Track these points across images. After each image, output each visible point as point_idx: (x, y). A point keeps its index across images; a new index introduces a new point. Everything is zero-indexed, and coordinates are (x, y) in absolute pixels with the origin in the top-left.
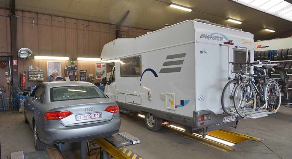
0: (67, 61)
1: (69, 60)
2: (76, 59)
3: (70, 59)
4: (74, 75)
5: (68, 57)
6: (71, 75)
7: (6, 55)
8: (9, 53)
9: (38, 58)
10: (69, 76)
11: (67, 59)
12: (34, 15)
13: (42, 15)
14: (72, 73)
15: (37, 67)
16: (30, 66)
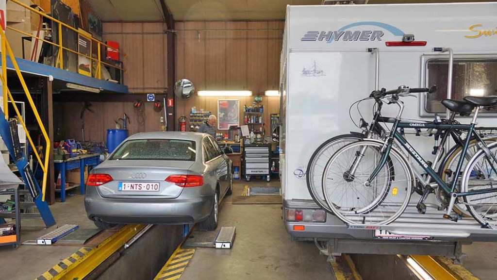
0: (249, 98)
1: (250, 96)
2: (263, 94)
3: (253, 95)
4: (257, 122)
5: (250, 90)
6: (252, 122)
7: (162, 91)
8: (166, 88)
9: (203, 94)
10: (248, 124)
11: (247, 94)
12: (199, 25)
13: (211, 23)
14: (253, 119)
15: (203, 110)
16: (193, 107)
